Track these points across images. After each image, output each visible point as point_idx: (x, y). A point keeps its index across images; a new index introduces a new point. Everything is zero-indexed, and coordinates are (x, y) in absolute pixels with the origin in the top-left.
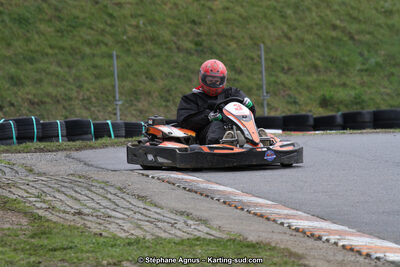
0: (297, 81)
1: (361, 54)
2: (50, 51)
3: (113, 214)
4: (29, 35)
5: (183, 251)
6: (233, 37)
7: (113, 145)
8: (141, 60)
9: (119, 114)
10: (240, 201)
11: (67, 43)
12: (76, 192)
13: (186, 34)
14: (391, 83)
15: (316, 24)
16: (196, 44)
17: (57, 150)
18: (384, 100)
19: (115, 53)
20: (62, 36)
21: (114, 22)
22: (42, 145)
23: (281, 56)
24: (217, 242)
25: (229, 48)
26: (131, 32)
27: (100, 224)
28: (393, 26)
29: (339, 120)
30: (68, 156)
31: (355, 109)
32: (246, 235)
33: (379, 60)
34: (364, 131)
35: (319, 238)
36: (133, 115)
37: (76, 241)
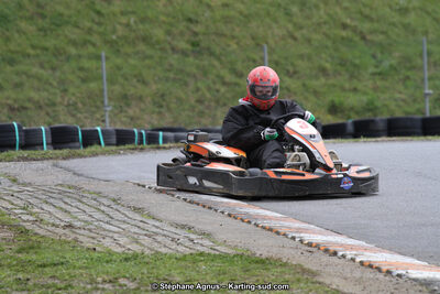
0: (304, 85)
1: (374, 57)
2: (31, 52)
3: (107, 227)
4: (7, 34)
5: (186, 268)
6: (233, 37)
7: (103, 153)
8: (132, 61)
9: (108, 120)
10: (246, 214)
11: (50, 43)
12: (66, 203)
13: (182, 34)
14: (406, 87)
15: (325, 23)
16: (193, 44)
17: (43, 159)
18: (399, 106)
19: (103, 54)
20: (46, 35)
21: (102, 20)
22: (25, 153)
23: (286, 58)
24: (223, 257)
25: (230, 49)
26: (121, 31)
27: (93, 238)
28: (409, 24)
29: (350, 128)
30: (55, 165)
31: (368, 116)
32: (254, 250)
33: (394, 62)
34: (379, 139)
35: (335, 253)
36: (122, 123)
37: (68, 256)
